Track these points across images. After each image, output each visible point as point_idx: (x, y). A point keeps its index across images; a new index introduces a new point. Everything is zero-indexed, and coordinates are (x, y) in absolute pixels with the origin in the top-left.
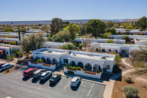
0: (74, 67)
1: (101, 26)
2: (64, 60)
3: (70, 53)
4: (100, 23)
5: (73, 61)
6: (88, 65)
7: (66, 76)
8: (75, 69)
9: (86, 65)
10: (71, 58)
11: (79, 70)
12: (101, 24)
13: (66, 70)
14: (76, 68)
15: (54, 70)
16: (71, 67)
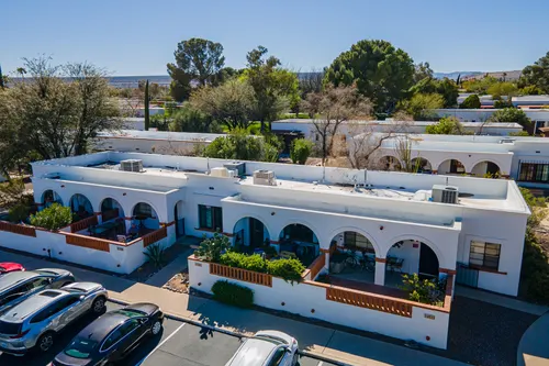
0: (257, 258)
1: (393, 67)
2: (202, 208)
3: (243, 173)
4: (388, 53)
5: (251, 219)
6: (346, 246)
7: (196, 318)
8: (264, 269)
9: (334, 243)
10: (243, 200)
11: (290, 274)
12: (394, 59)
13: (200, 272)
14: (273, 264)
15: (129, 270)
16: (235, 256)
